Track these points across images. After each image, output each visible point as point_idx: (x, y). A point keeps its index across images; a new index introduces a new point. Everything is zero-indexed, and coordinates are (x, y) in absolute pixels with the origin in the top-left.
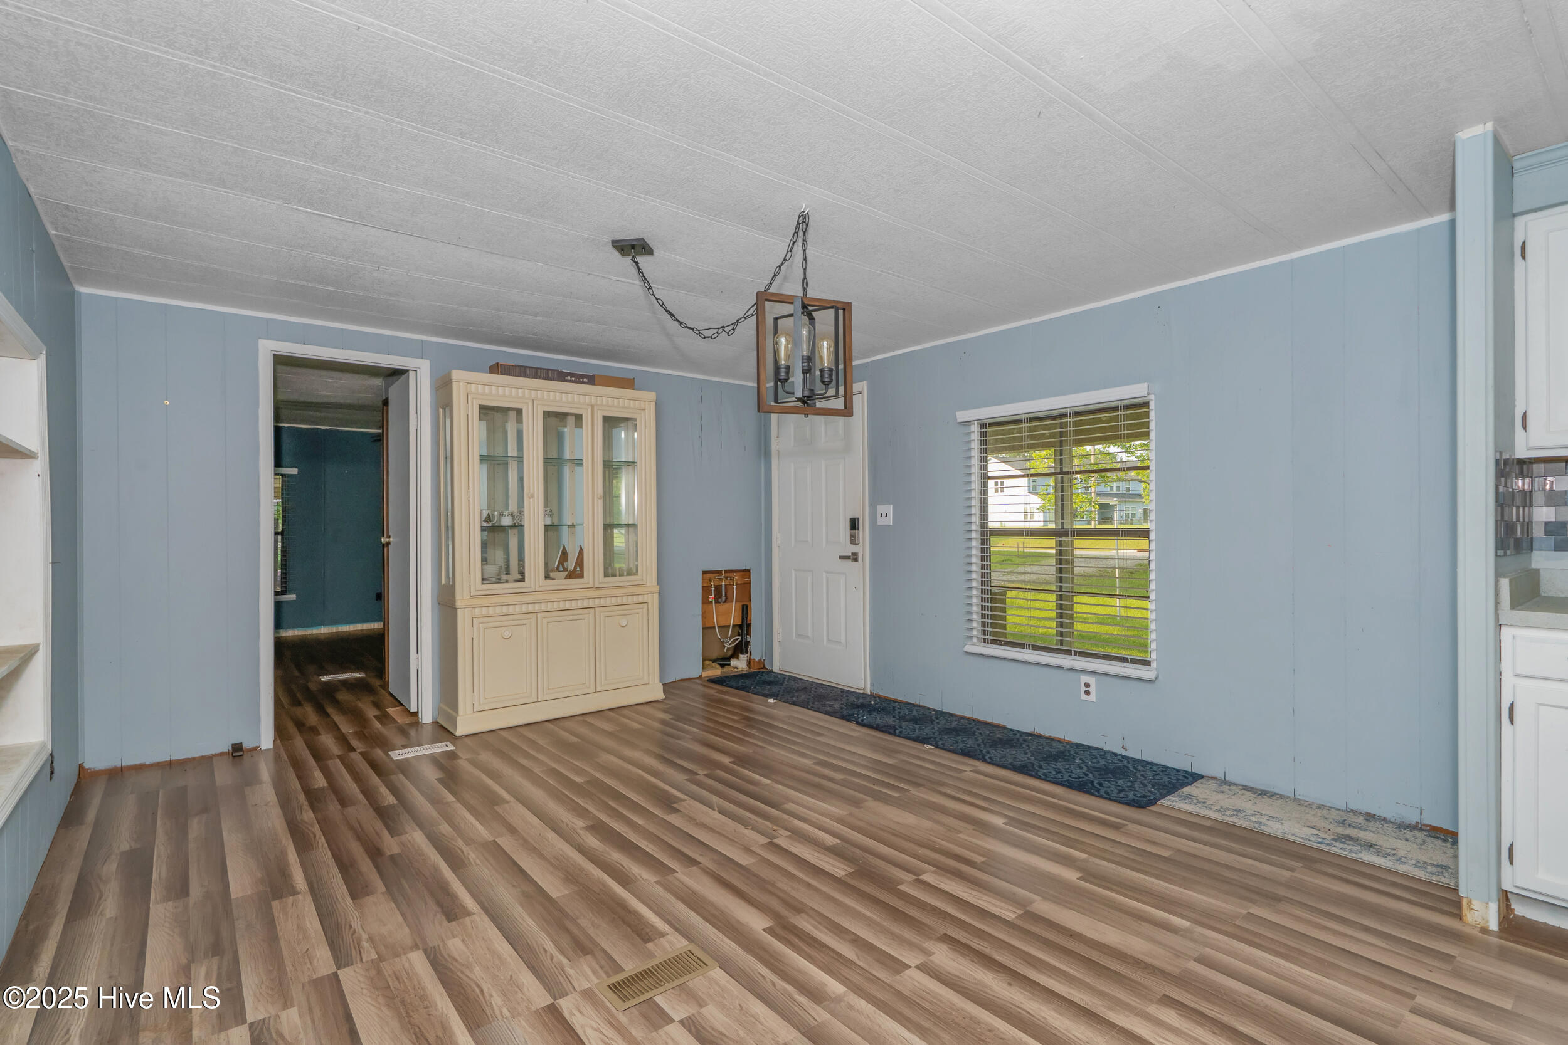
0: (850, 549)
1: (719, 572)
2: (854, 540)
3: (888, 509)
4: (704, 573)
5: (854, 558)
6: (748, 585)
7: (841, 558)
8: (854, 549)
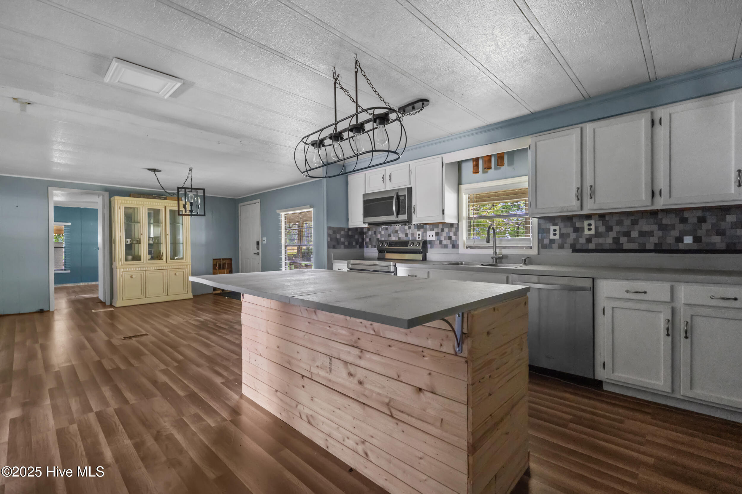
0: (257, 251)
1: (220, 259)
2: (258, 248)
3: (265, 239)
4: (214, 259)
5: (258, 254)
6: (231, 264)
7: (254, 254)
8: (258, 251)
